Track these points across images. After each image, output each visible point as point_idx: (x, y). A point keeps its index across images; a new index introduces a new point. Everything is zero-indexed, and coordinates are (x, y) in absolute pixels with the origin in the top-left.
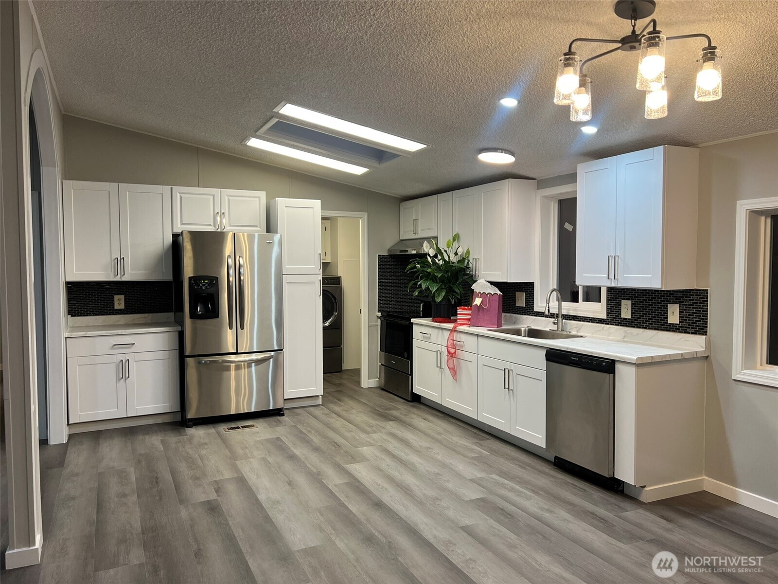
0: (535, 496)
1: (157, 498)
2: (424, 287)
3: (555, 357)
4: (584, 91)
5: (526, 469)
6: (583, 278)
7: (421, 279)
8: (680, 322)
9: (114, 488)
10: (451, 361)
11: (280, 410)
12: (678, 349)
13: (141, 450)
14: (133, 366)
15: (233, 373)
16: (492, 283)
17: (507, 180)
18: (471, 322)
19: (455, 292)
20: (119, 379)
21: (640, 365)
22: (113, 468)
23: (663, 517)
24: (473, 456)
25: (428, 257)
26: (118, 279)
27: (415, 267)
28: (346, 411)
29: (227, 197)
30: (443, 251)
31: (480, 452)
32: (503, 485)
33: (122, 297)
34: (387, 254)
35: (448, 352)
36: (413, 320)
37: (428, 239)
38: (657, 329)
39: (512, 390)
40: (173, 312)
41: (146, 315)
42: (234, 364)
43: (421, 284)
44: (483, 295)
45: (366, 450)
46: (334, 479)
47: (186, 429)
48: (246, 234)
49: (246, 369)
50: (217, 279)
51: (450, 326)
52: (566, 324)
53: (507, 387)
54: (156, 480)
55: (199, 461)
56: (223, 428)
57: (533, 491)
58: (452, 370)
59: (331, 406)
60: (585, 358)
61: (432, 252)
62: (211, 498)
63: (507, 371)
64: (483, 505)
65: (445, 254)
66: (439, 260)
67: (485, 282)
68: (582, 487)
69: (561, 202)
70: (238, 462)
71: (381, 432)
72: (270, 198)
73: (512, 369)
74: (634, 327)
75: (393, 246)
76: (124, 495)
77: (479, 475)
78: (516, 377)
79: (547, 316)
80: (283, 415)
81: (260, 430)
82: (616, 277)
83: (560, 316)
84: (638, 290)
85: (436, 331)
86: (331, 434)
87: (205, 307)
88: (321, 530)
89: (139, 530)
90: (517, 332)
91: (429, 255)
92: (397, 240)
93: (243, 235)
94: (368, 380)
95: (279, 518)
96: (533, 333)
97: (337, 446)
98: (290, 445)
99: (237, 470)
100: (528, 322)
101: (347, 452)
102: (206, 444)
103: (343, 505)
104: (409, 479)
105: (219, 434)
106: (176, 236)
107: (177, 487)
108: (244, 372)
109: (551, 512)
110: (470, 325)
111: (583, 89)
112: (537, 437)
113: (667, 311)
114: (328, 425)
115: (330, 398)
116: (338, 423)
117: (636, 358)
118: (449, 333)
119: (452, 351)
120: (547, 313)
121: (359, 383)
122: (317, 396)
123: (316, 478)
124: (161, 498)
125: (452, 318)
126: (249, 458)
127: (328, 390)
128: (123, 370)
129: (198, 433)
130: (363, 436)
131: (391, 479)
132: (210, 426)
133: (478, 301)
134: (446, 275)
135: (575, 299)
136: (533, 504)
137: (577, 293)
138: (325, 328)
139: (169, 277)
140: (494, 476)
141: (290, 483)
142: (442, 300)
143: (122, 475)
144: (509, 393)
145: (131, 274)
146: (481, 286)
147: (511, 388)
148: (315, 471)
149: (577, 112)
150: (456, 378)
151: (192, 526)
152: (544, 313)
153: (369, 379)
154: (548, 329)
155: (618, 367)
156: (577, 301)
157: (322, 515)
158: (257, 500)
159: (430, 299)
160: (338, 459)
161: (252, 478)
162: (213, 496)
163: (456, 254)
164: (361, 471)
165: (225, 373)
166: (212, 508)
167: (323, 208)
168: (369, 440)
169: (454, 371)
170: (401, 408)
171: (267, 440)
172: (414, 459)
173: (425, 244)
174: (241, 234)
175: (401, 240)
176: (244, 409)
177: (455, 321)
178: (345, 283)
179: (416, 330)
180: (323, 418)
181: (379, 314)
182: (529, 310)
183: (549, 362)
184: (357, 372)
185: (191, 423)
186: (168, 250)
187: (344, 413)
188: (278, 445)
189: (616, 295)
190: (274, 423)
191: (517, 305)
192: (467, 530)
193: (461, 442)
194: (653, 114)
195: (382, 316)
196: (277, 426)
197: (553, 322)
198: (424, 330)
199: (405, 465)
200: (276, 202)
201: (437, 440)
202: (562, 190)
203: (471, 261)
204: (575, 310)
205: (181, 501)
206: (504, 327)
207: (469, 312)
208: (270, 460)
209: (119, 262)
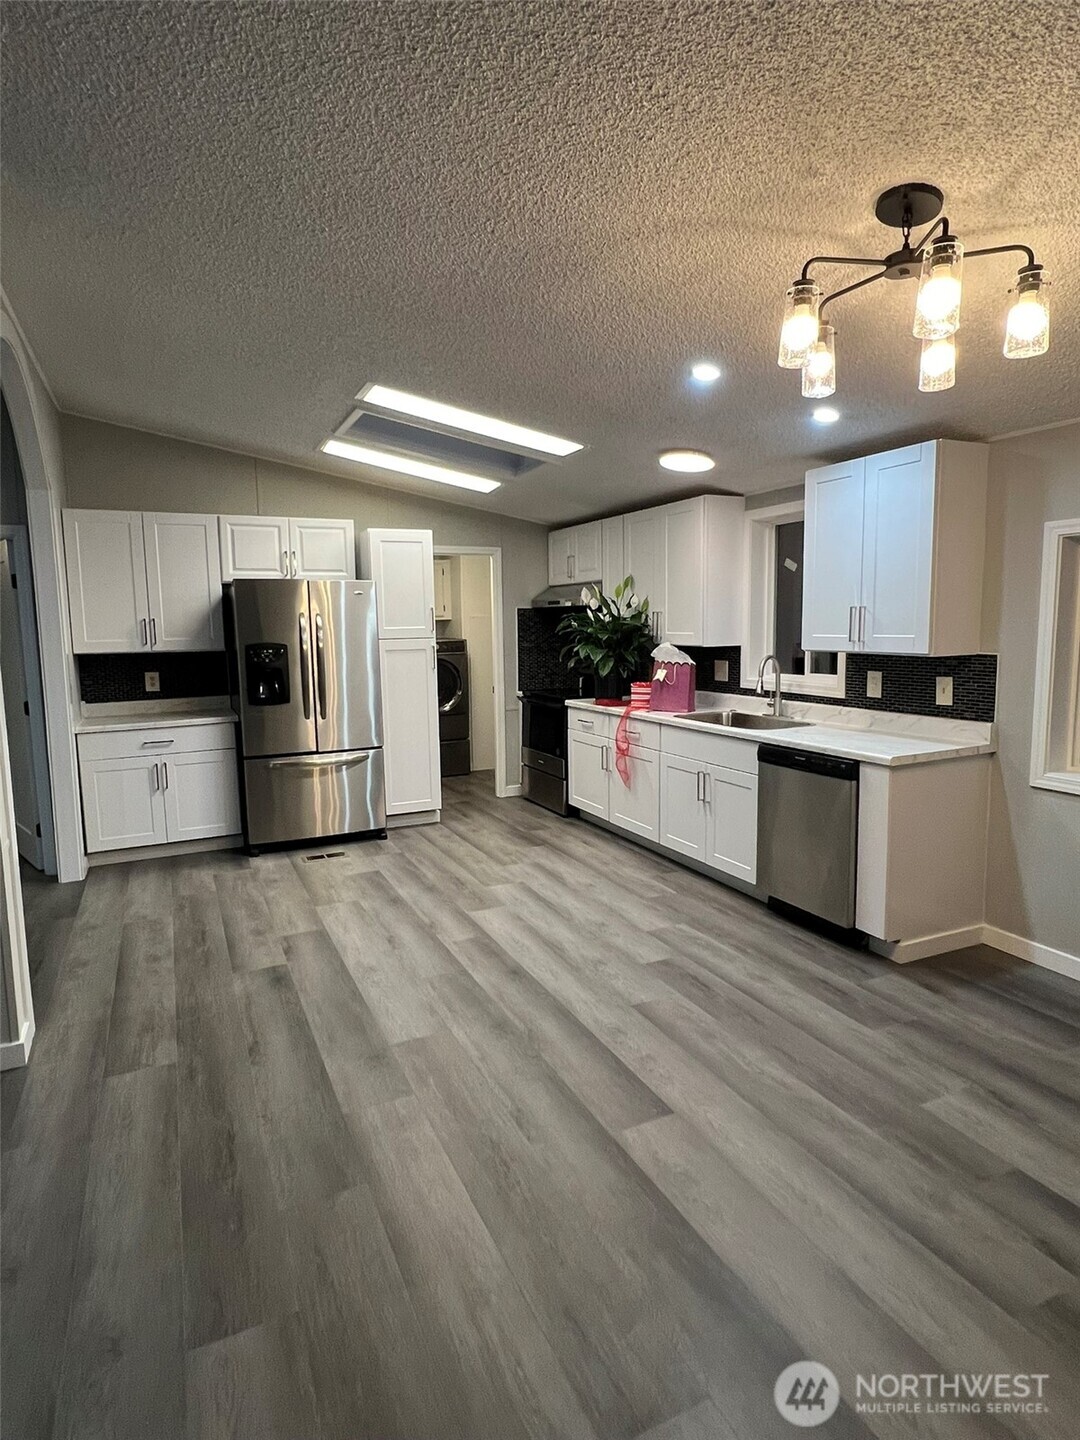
0: (740, 955)
1: (202, 963)
2: (582, 655)
3: (770, 754)
4: (825, 348)
5: (728, 914)
6: (813, 640)
7: (579, 643)
8: (954, 703)
9: (142, 948)
10: (621, 761)
11: (382, 830)
12: (953, 743)
13: (185, 891)
14: (173, 773)
15: (316, 779)
16: (680, 648)
17: (702, 497)
18: (652, 705)
19: (628, 662)
20: (153, 791)
21: (896, 768)
22: (144, 917)
23: (928, 987)
24: (653, 896)
25: (589, 611)
26: (147, 649)
27: (570, 626)
28: (474, 831)
29: (298, 530)
30: (610, 602)
31: (663, 891)
32: (695, 940)
33: (156, 675)
34: (529, 607)
35: (618, 748)
36: (568, 702)
37: (588, 584)
38: (920, 714)
39: (708, 802)
40: (227, 694)
41: (192, 699)
42: (318, 768)
43: (578, 651)
44: (668, 665)
45: (500, 890)
46: (454, 934)
47: (250, 859)
48: (328, 582)
49: (334, 774)
50: (285, 647)
51: (621, 710)
52: (786, 706)
53: (701, 797)
54: (202, 936)
55: (265, 907)
56: (300, 857)
57: (737, 948)
58: (623, 774)
59: (453, 824)
60: (815, 758)
61: (594, 604)
62: (278, 963)
63: (701, 775)
64: (665, 970)
65: (612, 606)
66: (604, 616)
67: (670, 647)
68: (808, 940)
69: (779, 529)
70: (319, 909)
71: (522, 862)
72: (359, 528)
73: (709, 771)
74: (885, 710)
75: (538, 596)
76: (156, 959)
77: (661, 924)
78: (715, 785)
79: (759, 695)
80: (385, 838)
81: (353, 861)
82: (862, 639)
83: (778, 694)
84: (892, 656)
85: (601, 717)
86: (453, 866)
87: (269, 688)
88: (433, 1012)
89: (173, 1012)
90: (716, 719)
91: (590, 609)
92: (543, 587)
93: (325, 583)
94: (506, 787)
95: (372, 993)
96: (739, 720)
97: (459, 883)
98: (393, 882)
99: (317, 920)
100: (732, 704)
101: (474, 893)
102: (275, 881)
103: (464, 972)
104: (561, 933)
105: (295, 866)
106: (226, 586)
107: (231, 946)
108: (332, 777)
109: (762, 979)
110: (649, 709)
111: (823, 344)
112: (744, 868)
113: (935, 687)
114: (447, 853)
115: (453, 813)
116: (461, 849)
117: (890, 758)
118: (619, 719)
119: (624, 746)
120: (759, 691)
121: (493, 790)
122: (434, 811)
123: (428, 932)
124: (207, 962)
125: (624, 698)
126: (334, 901)
127: (449, 801)
128: (158, 779)
129: (265, 865)
130: (497, 868)
131: (534, 932)
132: (284, 854)
133: (660, 675)
134: (615, 638)
135: (798, 668)
136: (738, 968)
137: (803, 659)
138: (442, 715)
139: (220, 646)
140: (683, 927)
141: (391, 940)
142: (609, 673)
143: (155, 927)
144: (704, 806)
145: (164, 643)
146: (665, 652)
147: (708, 799)
148: (426, 920)
149: (812, 383)
150: (630, 784)
151: (248, 1006)
152: (755, 690)
153: (507, 785)
154: (761, 715)
155: (864, 770)
156: (803, 673)
157: (434, 988)
158: (343, 965)
159: (591, 671)
160: (461, 903)
161: (337, 932)
162: (281, 960)
163: (629, 606)
164: (493, 922)
165: (306, 780)
166: (278, 978)
167: (436, 542)
168: (506, 875)
169: (626, 776)
170: (552, 827)
171: (362, 876)
172: (568, 902)
173: (584, 591)
174: (322, 582)
175: (551, 587)
176: (334, 830)
177: (628, 703)
178: (471, 649)
179: (572, 716)
180: (441, 841)
181: (521, 693)
182: (733, 686)
183: (763, 763)
184: (490, 774)
185: (257, 851)
186: (216, 607)
187: (471, 835)
188: (376, 880)
189: (860, 664)
190: (372, 850)
191: (717, 679)
192: (641, 1009)
193: (636, 876)
194: (932, 384)
195: (525, 696)
196: (377, 854)
197: (768, 704)
198: (584, 716)
199: (556, 911)
200: (368, 534)
201: (600, 874)
202: (782, 511)
203: (651, 616)
204: (799, 686)
205: (235, 968)
206: (698, 712)
207: (648, 690)
208: (365, 904)
209: (148, 627)
